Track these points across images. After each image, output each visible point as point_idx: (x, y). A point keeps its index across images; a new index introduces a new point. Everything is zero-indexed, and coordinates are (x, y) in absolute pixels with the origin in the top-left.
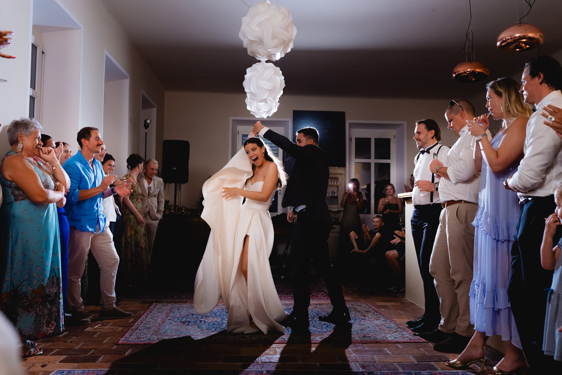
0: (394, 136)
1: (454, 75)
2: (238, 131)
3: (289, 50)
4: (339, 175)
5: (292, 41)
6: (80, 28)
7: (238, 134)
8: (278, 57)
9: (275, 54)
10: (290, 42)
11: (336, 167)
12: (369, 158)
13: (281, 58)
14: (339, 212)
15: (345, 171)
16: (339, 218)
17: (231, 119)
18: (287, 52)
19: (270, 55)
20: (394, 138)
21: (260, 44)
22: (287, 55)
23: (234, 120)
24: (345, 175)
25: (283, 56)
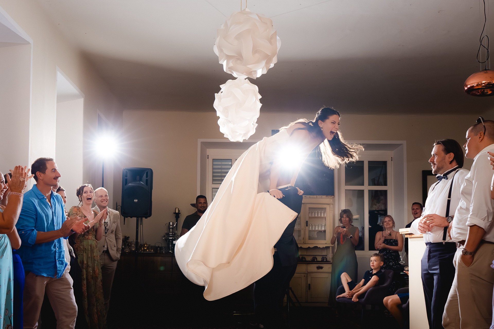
0: (392, 158)
1: (466, 88)
2: (207, 155)
3: (272, 66)
4: (327, 205)
5: (276, 55)
6: (28, 43)
7: (208, 158)
8: (259, 73)
9: (256, 71)
10: (273, 56)
11: (322, 196)
12: (363, 184)
13: (263, 75)
14: (327, 248)
15: (334, 201)
16: (327, 255)
17: (200, 141)
18: (270, 68)
19: (250, 72)
20: (392, 160)
21: (238, 59)
22: (270, 71)
23: (203, 143)
24: (333, 204)
25: (265, 72)
